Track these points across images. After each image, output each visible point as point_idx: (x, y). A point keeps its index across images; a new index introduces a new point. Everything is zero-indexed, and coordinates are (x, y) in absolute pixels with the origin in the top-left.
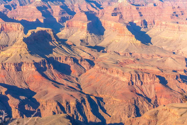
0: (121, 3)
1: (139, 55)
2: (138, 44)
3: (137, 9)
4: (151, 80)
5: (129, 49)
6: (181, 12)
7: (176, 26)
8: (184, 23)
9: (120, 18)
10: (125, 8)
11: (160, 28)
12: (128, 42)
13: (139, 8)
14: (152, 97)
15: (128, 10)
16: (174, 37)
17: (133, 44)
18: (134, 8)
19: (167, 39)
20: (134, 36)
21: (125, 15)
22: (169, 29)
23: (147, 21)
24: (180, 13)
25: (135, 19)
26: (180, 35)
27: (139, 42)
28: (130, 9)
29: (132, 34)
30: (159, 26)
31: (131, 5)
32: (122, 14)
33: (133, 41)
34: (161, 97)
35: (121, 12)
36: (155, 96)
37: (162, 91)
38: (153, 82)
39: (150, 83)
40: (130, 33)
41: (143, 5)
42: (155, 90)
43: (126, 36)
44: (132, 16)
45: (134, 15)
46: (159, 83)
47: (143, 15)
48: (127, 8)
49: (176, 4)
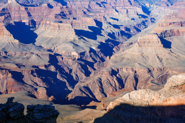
0: (10, 3)
1: (13, 53)
2: (16, 43)
3: (26, 9)
4: (4, 76)
5: (6, 48)
6: (69, 11)
7: (56, 25)
8: (68, 22)
9: (5, 18)
10: (14, 8)
11: (45, 27)
12: (7, 41)
13: (28, 9)
14: (3, 91)
15: (16, 11)
16: (54, 35)
17: (11, 43)
18: (23, 8)
19: (48, 38)
20: (12, 35)
21: (13, 15)
22: (51, 28)
23: (35, 21)
24: (68, 13)
25: (23, 19)
26: (59, 34)
27: (17, 41)
28: (18, 9)
29: (11, 33)
30: (44, 26)
31: (20, 6)
32: (10, 14)
33: (11, 40)
34: (11, 91)
35: (10, 12)
36: (6, 90)
37: (13, 85)
38: (6, 78)
39: (3, 78)
40: (8, 33)
41: (37, 6)
42: (7, 84)
43: (5, 36)
44: (20, 16)
45: (22, 15)
46: (11, 78)
47: (32, 15)
48: (16, 8)
49: (75, 4)
